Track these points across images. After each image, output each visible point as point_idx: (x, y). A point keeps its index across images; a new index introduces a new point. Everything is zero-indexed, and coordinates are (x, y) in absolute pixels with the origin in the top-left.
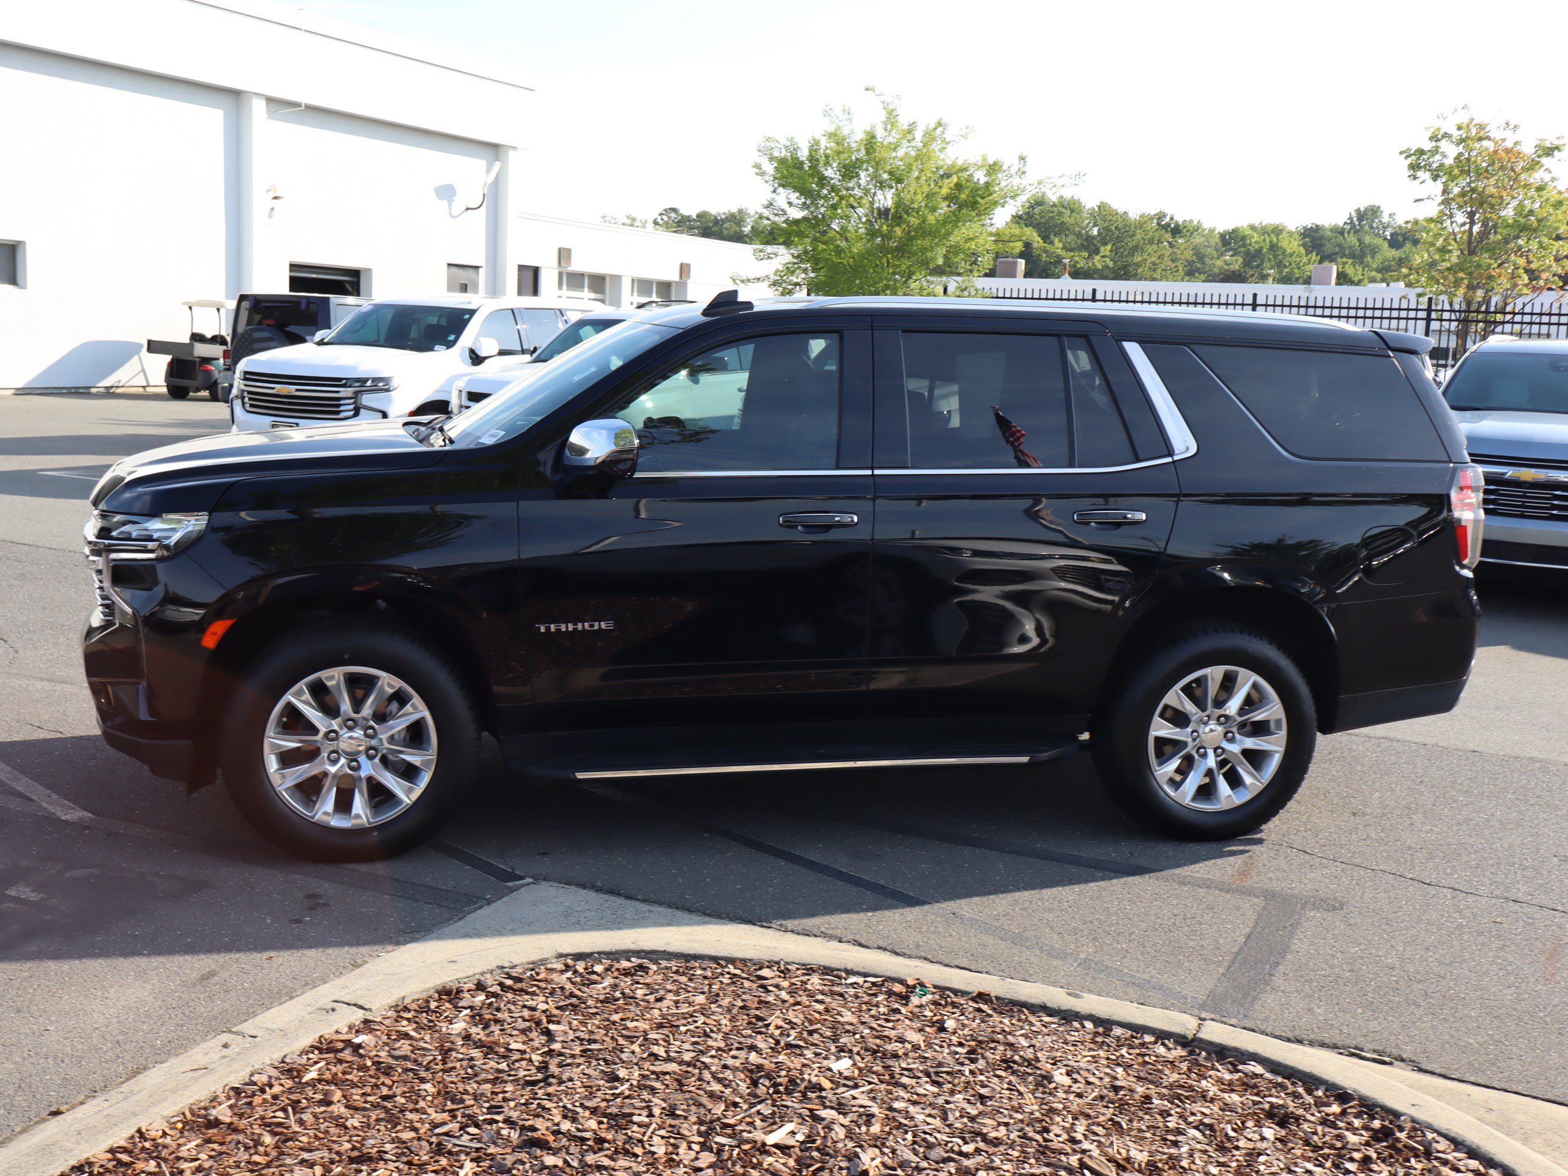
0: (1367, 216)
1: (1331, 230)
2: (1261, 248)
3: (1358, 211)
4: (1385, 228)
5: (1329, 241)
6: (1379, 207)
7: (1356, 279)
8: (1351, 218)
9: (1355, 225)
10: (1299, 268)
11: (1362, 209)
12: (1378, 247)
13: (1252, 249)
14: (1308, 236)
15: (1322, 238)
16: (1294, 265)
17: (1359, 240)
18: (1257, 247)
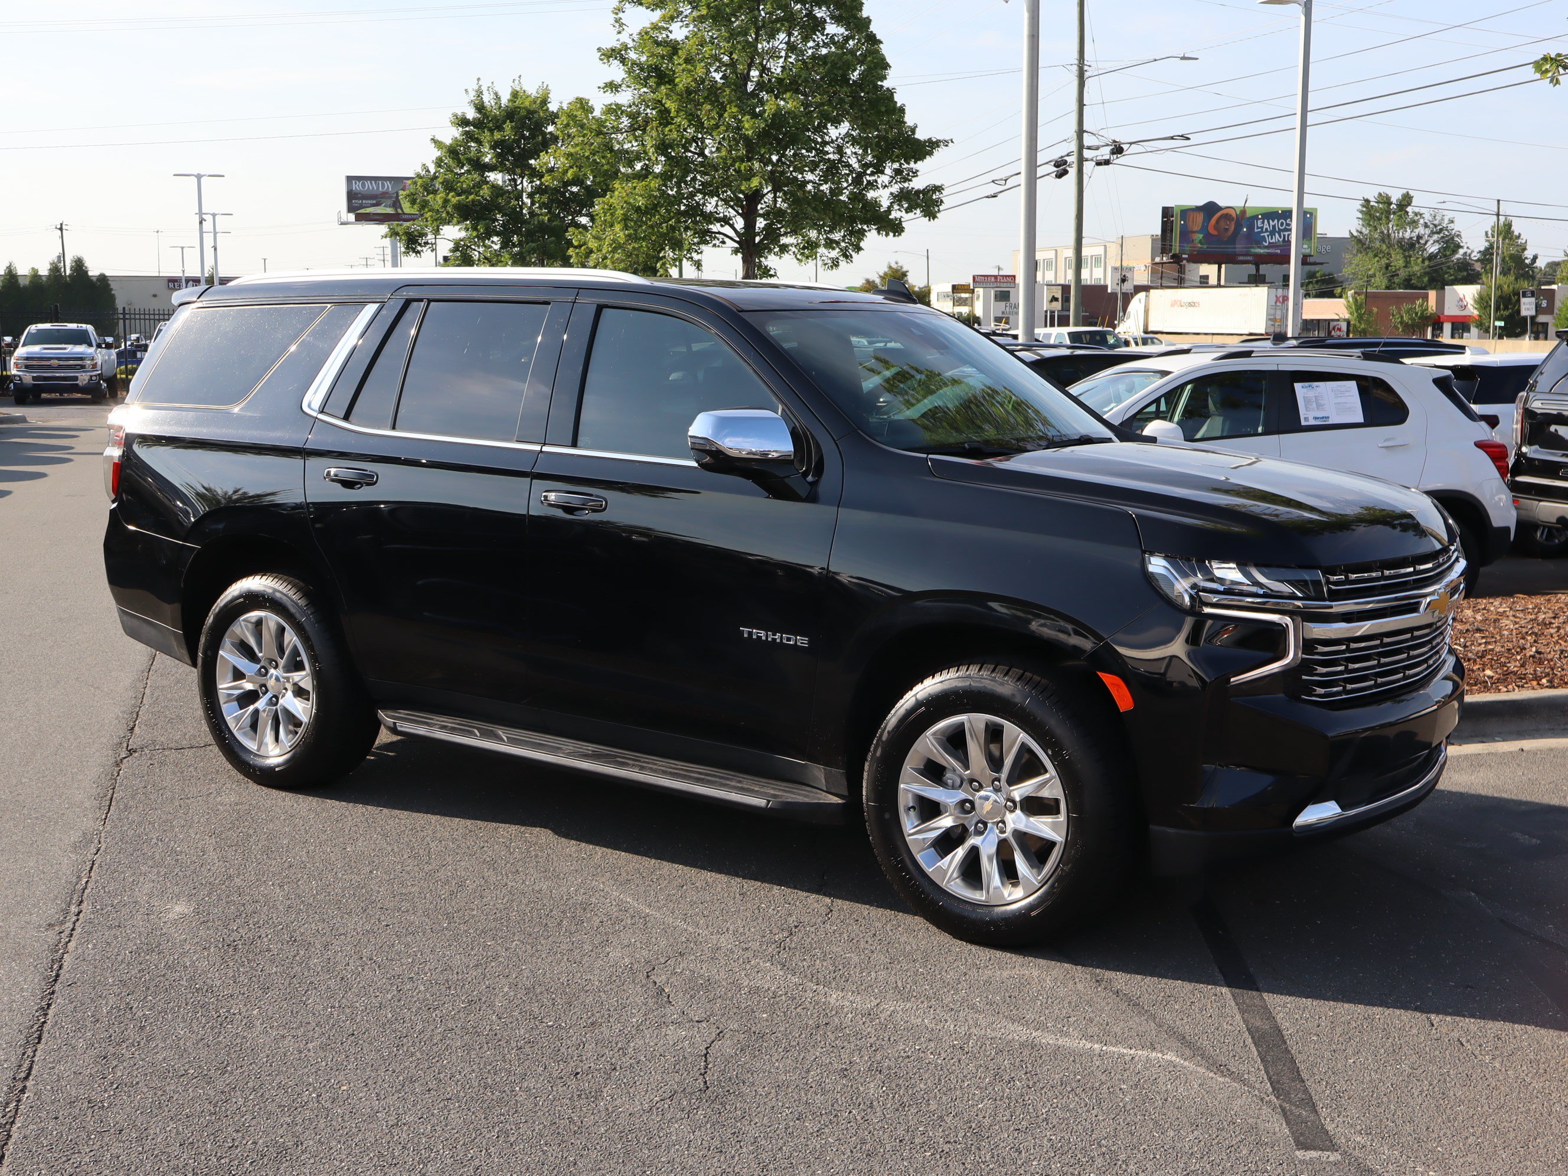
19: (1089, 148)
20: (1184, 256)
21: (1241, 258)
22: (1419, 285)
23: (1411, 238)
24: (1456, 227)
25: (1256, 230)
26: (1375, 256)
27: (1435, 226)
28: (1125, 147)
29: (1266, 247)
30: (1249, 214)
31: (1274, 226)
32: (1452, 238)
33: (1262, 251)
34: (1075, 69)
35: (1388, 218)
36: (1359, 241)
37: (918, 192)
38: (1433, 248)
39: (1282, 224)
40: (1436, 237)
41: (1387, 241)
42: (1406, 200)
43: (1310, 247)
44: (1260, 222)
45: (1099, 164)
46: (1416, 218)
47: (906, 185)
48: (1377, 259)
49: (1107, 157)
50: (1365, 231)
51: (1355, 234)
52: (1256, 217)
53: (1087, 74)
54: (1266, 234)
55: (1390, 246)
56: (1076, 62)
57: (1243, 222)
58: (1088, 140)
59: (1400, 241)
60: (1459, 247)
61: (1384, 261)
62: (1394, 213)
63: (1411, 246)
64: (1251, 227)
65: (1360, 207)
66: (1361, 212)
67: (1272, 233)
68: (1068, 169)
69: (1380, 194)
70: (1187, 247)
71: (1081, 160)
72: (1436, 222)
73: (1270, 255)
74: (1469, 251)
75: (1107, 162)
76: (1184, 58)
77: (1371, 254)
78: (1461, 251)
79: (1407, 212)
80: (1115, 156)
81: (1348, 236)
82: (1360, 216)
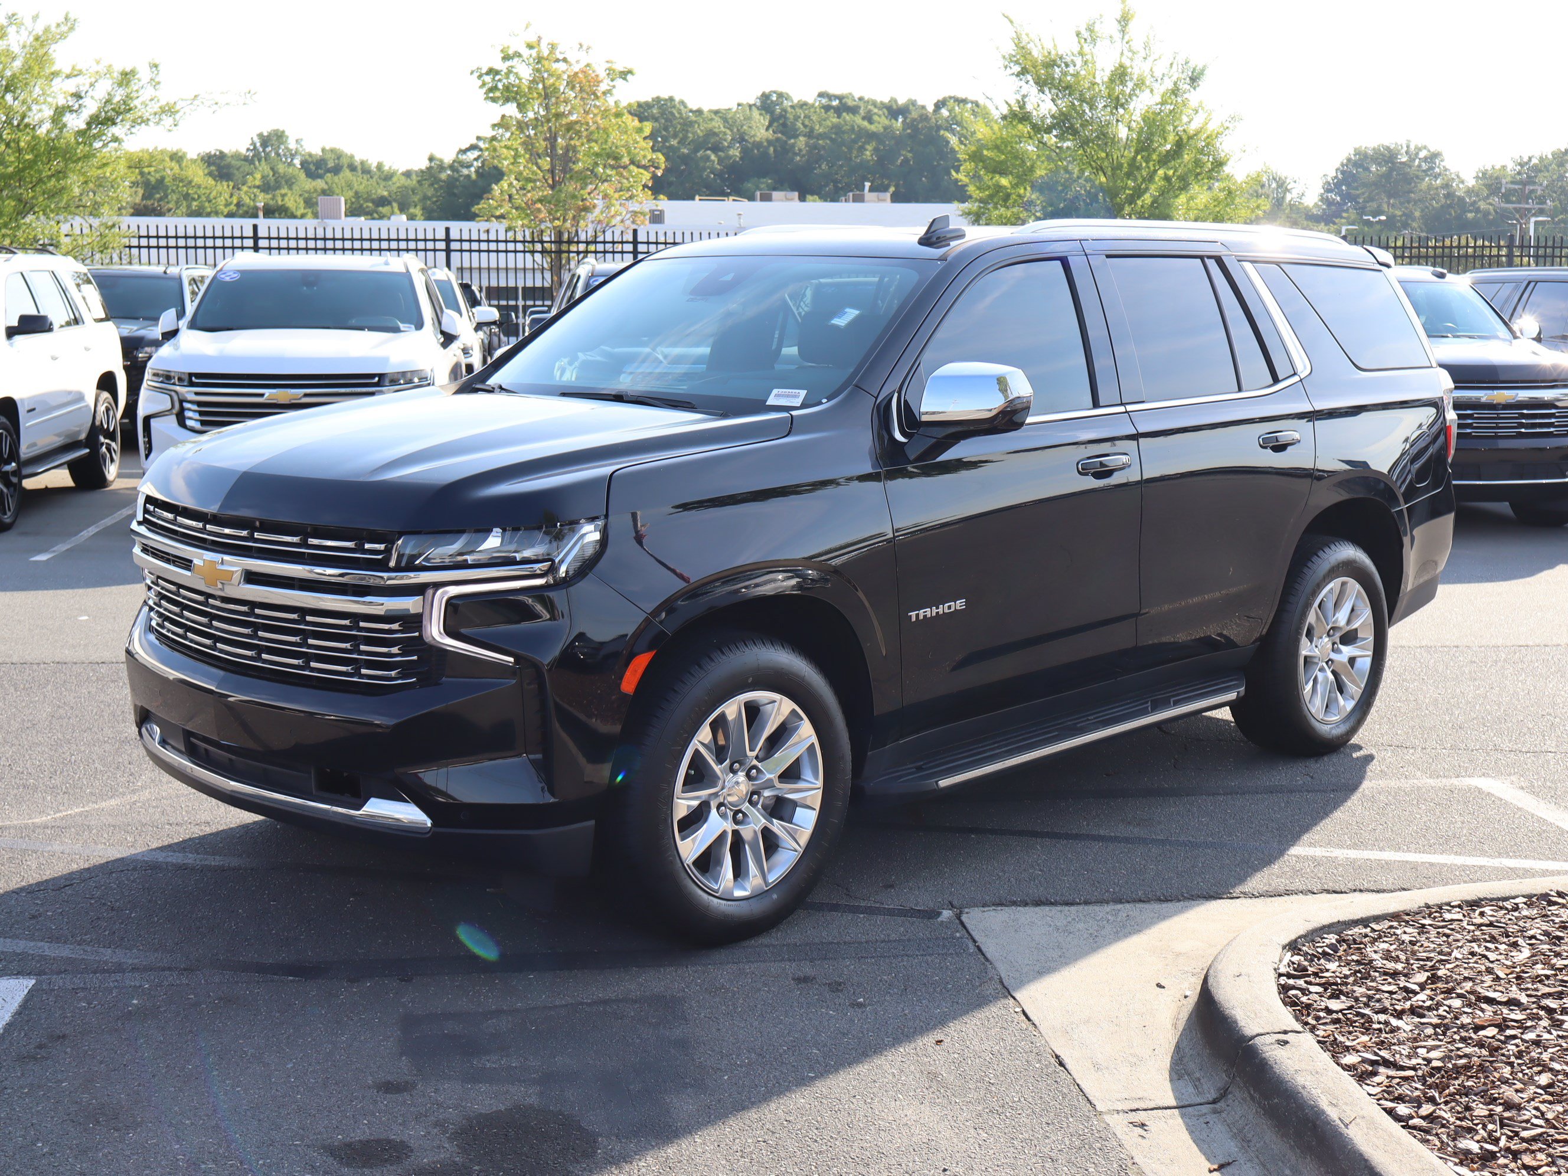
0: (272, 140)
1: (232, 156)
2: (163, 178)
3: (260, 135)
4: (293, 156)
5: (238, 169)
6: (283, 132)
7: (299, 213)
8: (253, 144)
9: (259, 153)
10: (210, 201)
11: (265, 134)
12: (294, 177)
13: (152, 179)
14: (214, 164)
15: (229, 166)
16: (203, 198)
17: (272, 169)
18: (158, 176)
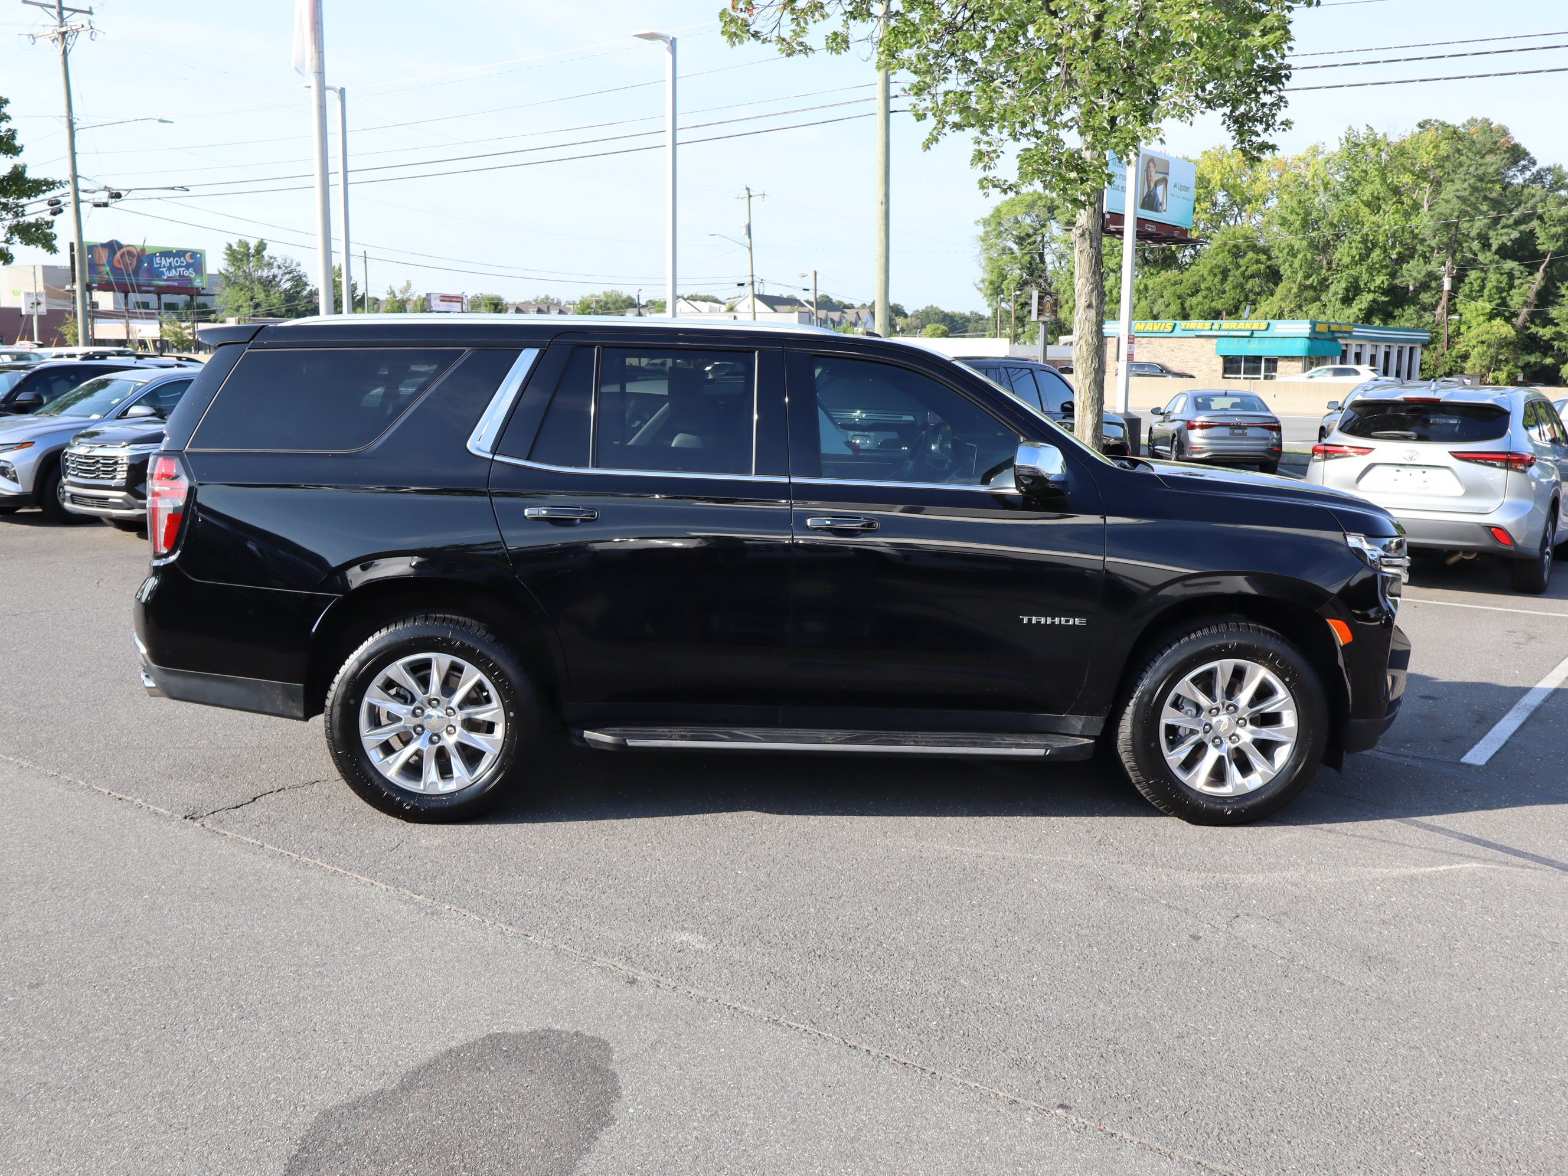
19: (85, 191)
20: (94, 285)
21: (144, 288)
22: (279, 314)
23: (268, 277)
24: (302, 270)
25: (156, 266)
26: (241, 290)
27: (286, 268)
28: (123, 193)
29: (165, 280)
30: (148, 252)
31: (170, 263)
32: (301, 278)
33: (162, 283)
34: (65, 121)
35: (248, 259)
36: (227, 277)
37: (30, 225)
38: (287, 285)
39: (177, 262)
40: (287, 276)
41: (249, 278)
42: (261, 247)
43: (202, 281)
44: (158, 259)
45: (97, 205)
46: (271, 261)
47: (21, 220)
48: (243, 292)
49: (105, 200)
50: (231, 269)
51: (223, 272)
52: (154, 255)
53: (75, 127)
54: (164, 269)
55: (252, 282)
56: (66, 114)
57: (144, 258)
58: (82, 184)
59: (260, 279)
60: (306, 284)
61: (249, 294)
62: (253, 256)
63: (268, 284)
64: (151, 263)
65: (225, 250)
66: (226, 254)
67: (170, 268)
68: (63, 208)
69: (240, 241)
70: (97, 278)
71: (78, 201)
72: (287, 265)
73: (169, 287)
74: (314, 289)
75: (106, 205)
76: (161, 121)
77: (237, 288)
78: (308, 289)
79: (263, 256)
80: (114, 200)
81: (217, 273)
82: (226, 257)
